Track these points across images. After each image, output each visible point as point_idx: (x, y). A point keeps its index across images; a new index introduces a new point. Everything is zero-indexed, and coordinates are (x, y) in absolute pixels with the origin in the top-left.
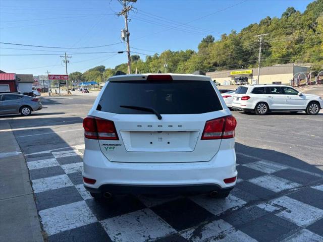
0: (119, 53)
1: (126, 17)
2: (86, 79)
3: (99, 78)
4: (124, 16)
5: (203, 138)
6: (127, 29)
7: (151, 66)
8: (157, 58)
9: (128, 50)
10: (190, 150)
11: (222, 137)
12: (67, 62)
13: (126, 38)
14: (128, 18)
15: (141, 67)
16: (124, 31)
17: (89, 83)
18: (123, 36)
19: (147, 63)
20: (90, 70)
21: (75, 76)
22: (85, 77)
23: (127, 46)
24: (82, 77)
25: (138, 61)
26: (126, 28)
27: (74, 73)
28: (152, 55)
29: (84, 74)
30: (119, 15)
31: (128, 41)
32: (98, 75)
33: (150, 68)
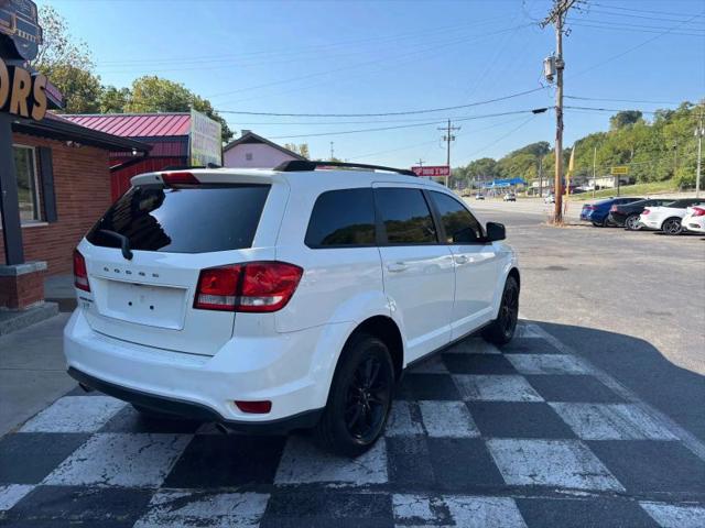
0: (535, 112)
1: (561, 27)
2: (503, 173)
3: (532, 171)
4: (554, 26)
5: (197, 305)
6: (560, 56)
7: (665, 135)
8: (688, 114)
9: (557, 104)
10: (177, 327)
11: (237, 308)
12: (450, 139)
13: (555, 77)
14: (565, 28)
15: (637, 139)
16: (551, 60)
17: (507, 181)
18: (548, 73)
19: (658, 128)
20: (515, 154)
21: (480, 168)
22: (501, 170)
23: (559, 93)
24: (495, 169)
25: (635, 125)
26: (558, 52)
27: (478, 162)
28: (675, 107)
29: (499, 163)
30: (544, 24)
31: (560, 83)
32: (530, 164)
33: (663, 141)
